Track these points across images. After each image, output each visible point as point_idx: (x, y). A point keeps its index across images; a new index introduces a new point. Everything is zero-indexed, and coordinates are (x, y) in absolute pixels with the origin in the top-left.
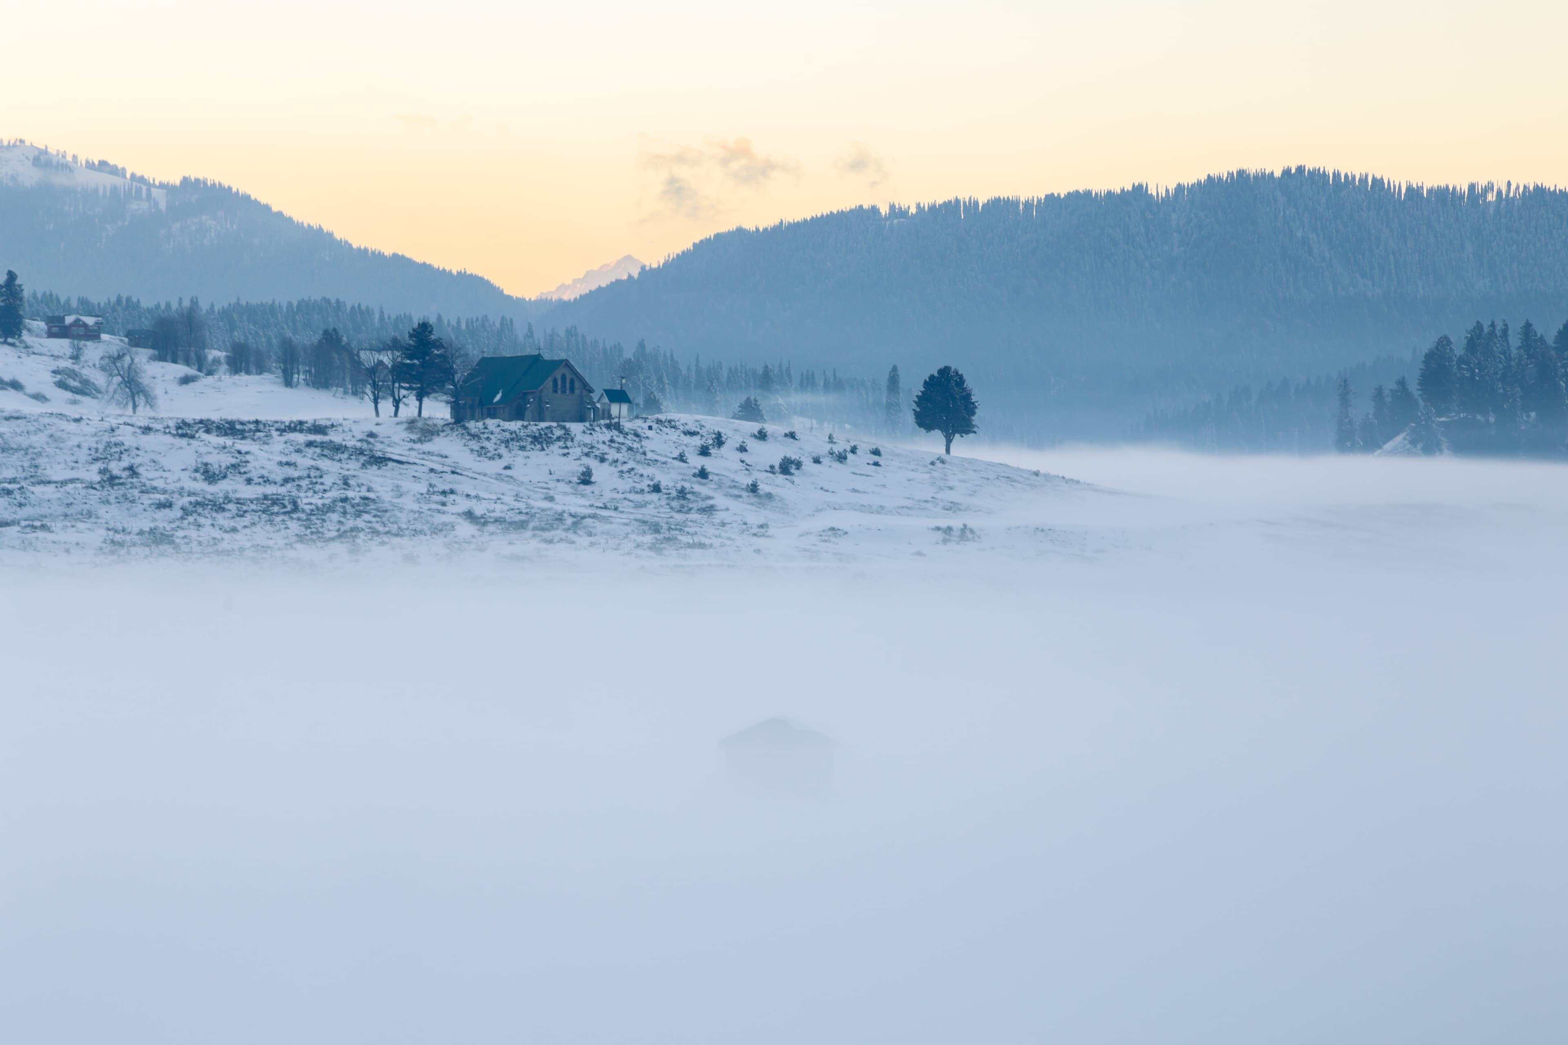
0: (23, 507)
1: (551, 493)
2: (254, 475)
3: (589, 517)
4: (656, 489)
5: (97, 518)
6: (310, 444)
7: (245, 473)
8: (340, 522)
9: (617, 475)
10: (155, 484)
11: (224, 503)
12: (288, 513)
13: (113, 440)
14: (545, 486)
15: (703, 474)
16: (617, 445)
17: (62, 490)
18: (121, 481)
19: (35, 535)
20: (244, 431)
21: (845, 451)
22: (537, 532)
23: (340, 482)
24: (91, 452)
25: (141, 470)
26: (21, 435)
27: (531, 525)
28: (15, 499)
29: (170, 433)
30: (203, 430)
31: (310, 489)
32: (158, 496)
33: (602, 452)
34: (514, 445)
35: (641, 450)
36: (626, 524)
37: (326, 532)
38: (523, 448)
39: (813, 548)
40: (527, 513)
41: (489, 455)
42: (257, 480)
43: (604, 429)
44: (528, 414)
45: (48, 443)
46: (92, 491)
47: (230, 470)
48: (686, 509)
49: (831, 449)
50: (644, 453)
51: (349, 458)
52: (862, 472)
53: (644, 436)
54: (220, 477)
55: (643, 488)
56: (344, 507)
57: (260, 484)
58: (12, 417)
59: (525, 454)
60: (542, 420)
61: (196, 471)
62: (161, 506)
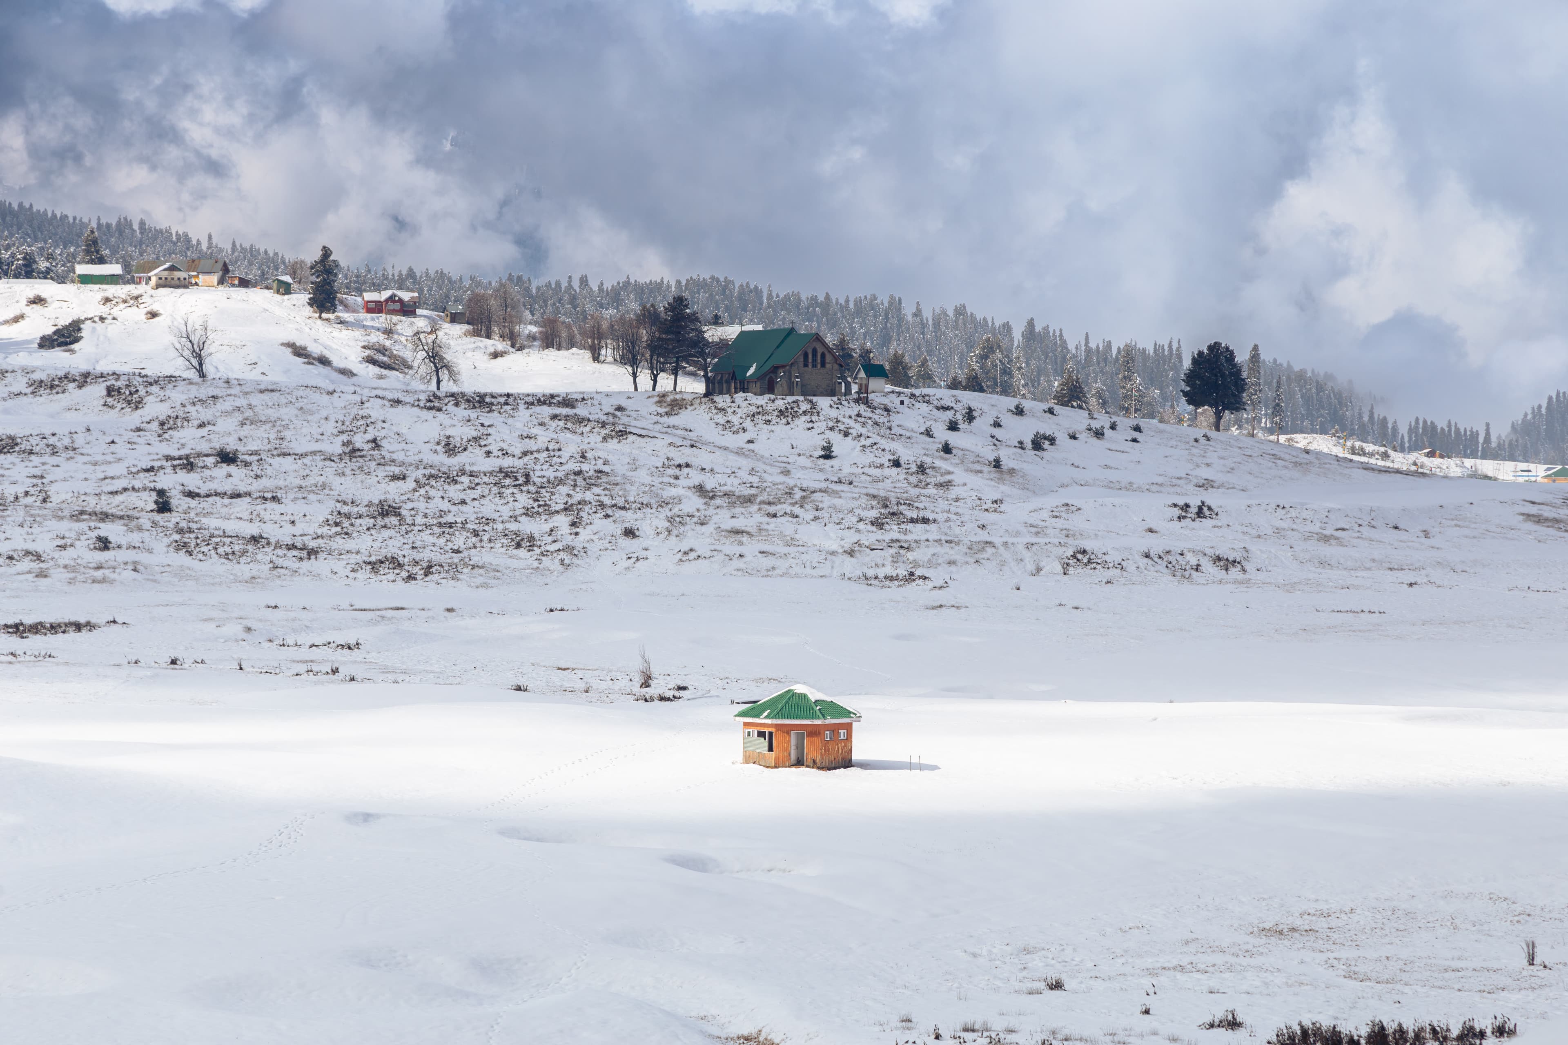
0: (259, 479)
1: (789, 467)
2: (494, 448)
3: (821, 491)
4: (897, 464)
5: (331, 489)
6: (554, 417)
7: (485, 445)
8: (569, 495)
9: (858, 449)
10: (394, 456)
11: (457, 476)
12: (520, 485)
13: (361, 412)
14: (785, 459)
15: (947, 449)
16: (863, 420)
17: (299, 462)
18: (362, 453)
19: (264, 506)
20: (492, 404)
21: (1103, 427)
22: (763, 506)
23: (578, 456)
24: (337, 425)
25: (384, 443)
26: (271, 408)
27: (759, 499)
28: (252, 471)
29: (418, 405)
30: (453, 402)
31: (547, 462)
32: (393, 468)
33: (847, 426)
34: (759, 419)
35: (887, 424)
36: (855, 499)
37: (553, 505)
38: (768, 422)
39: (1043, 523)
40: (757, 487)
41: (734, 429)
42: (495, 453)
43: (852, 404)
44: (778, 388)
45: (297, 416)
46: (328, 463)
47: (471, 443)
48: (923, 483)
49: (1089, 425)
50: (890, 428)
51: (591, 432)
52: (1119, 449)
53: (895, 410)
54: (460, 449)
55: (882, 462)
56: (575, 481)
57: (498, 457)
58: (268, 390)
59: (770, 427)
60: (792, 395)
61: (438, 443)
62: (395, 478)
